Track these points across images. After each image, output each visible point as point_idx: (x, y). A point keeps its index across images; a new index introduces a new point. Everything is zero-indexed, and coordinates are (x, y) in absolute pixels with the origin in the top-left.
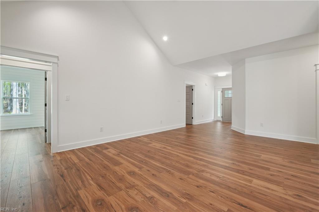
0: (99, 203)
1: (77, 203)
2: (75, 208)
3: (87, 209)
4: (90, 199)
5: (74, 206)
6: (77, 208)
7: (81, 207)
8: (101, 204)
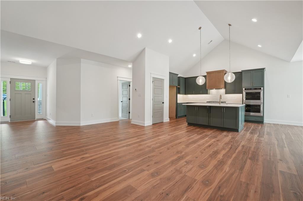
0: (207, 182)
1: (217, 196)
2: (222, 194)
3: (217, 186)
4: (206, 190)
5: (221, 196)
6: (221, 193)
7: (218, 191)
8: (207, 181)
